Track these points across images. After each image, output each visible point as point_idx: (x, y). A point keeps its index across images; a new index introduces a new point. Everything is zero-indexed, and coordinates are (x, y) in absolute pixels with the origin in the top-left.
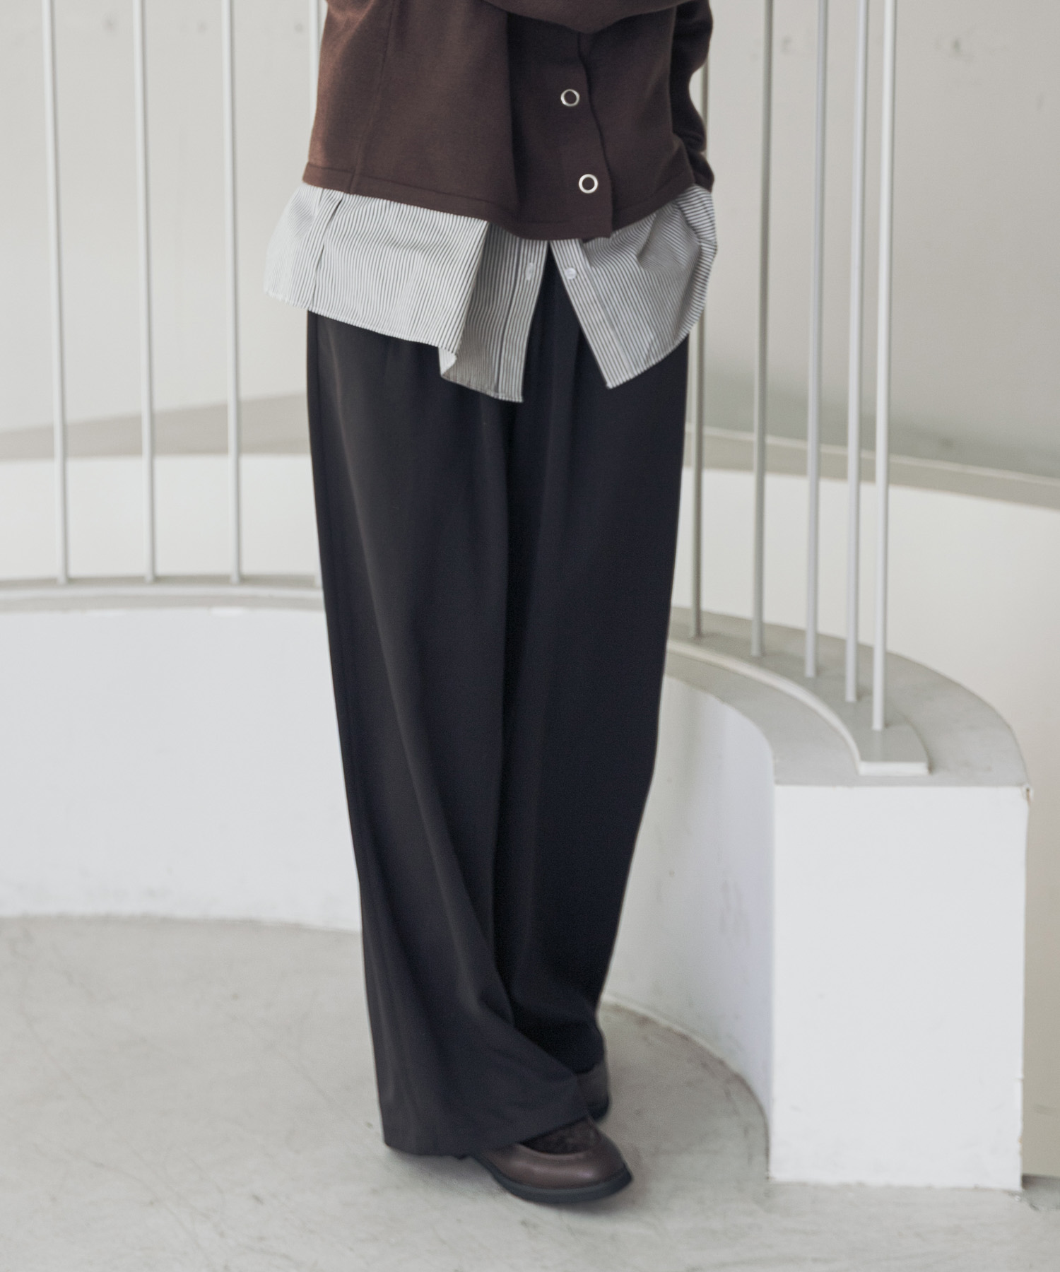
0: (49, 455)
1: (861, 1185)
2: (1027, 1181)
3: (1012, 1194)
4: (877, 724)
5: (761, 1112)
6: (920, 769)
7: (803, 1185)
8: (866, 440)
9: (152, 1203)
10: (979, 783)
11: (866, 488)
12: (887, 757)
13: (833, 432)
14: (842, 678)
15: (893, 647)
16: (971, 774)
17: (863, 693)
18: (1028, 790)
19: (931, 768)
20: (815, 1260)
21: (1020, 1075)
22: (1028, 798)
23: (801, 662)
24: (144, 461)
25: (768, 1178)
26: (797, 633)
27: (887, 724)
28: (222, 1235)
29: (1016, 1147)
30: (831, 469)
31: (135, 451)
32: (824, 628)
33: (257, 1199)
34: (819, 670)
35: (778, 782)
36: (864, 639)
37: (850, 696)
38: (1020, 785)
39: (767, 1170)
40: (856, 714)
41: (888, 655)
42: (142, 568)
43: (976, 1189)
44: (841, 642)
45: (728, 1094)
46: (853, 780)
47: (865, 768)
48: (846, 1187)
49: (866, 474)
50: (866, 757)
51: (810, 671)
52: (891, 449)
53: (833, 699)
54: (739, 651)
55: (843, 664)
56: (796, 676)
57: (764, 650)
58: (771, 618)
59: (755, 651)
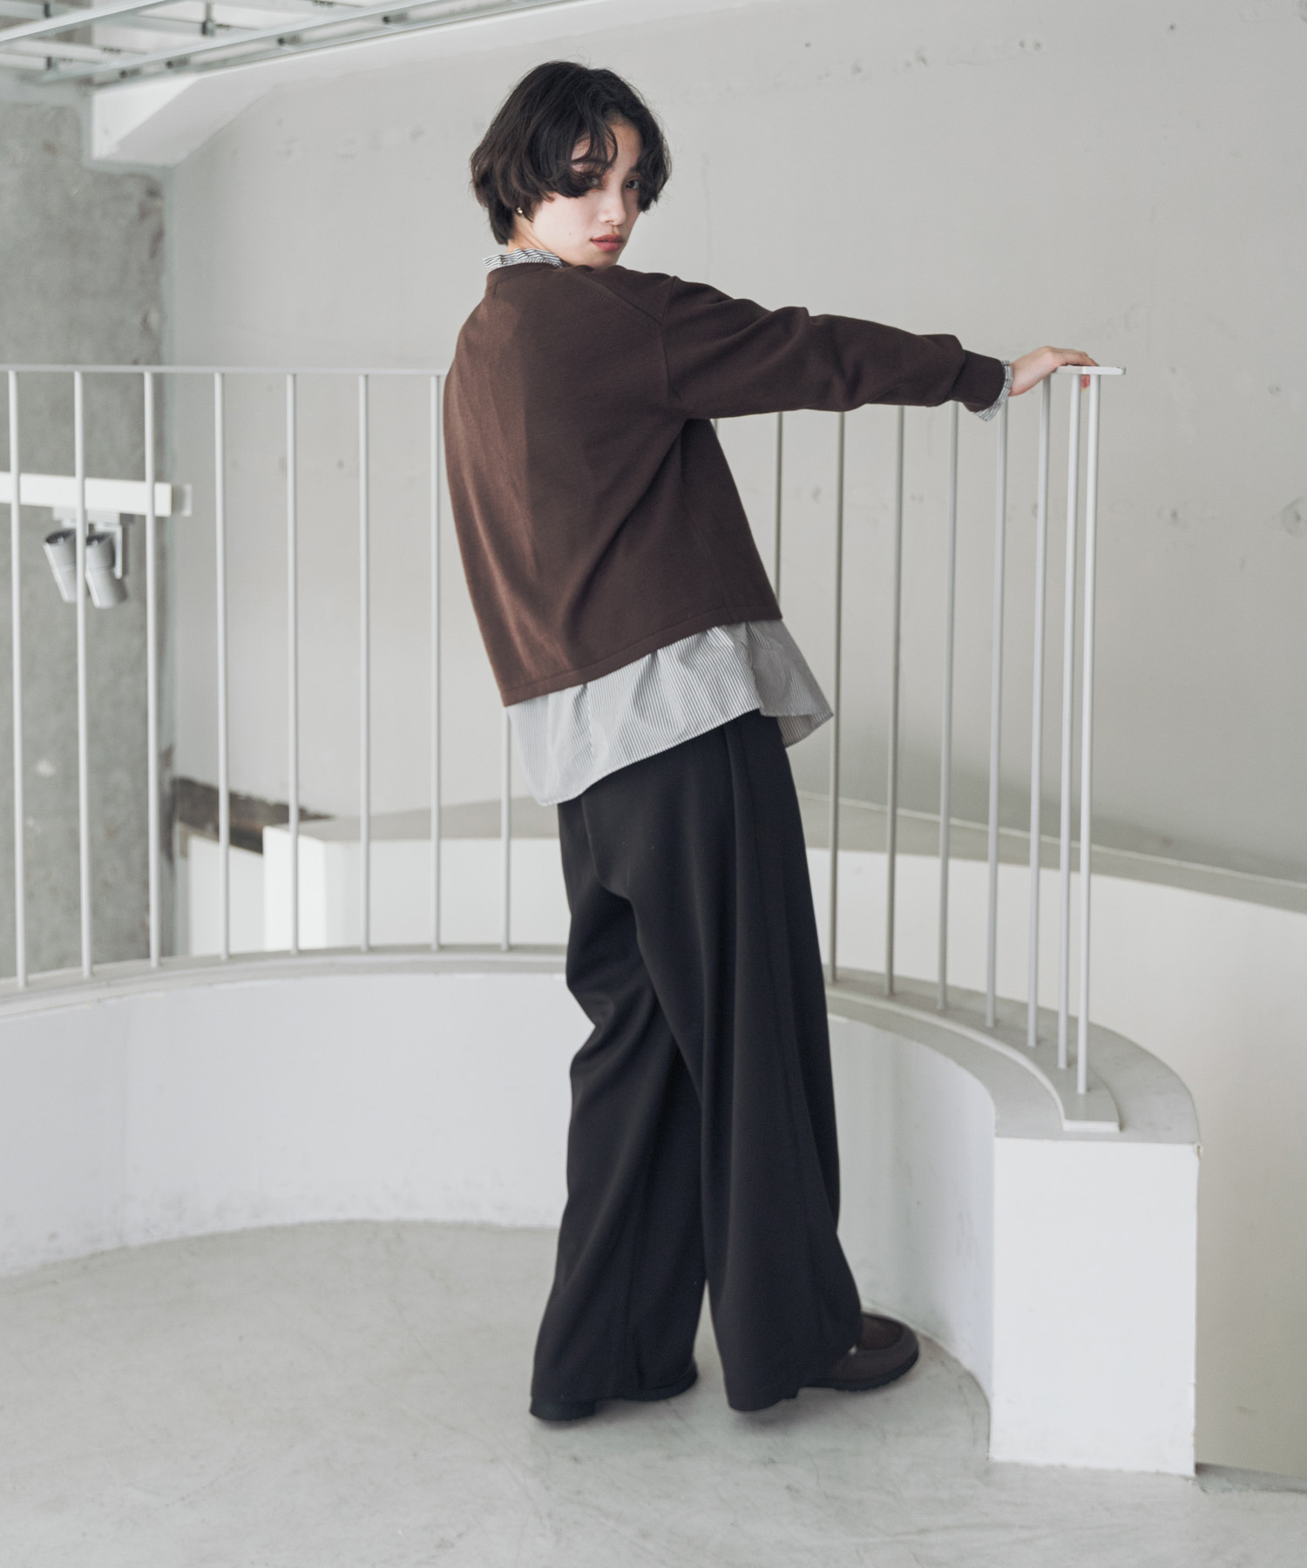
0: (427, 836)
1: (1064, 1467)
2: (1200, 1468)
3: (1187, 1479)
4: (1081, 1089)
5: (987, 1404)
6: (1112, 1127)
7: (1016, 1465)
8: (1075, 835)
9: (492, 1461)
10: (1159, 1140)
11: (1074, 876)
12: (1089, 1117)
13: (1050, 825)
14: (1055, 1048)
15: (1094, 1019)
16: (1154, 1133)
17: (1072, 1062)
18: (1199, 1148)
19: (1122, 1127)
20: (1022, 1527)
21: (1193, 1380)
22: (1199, 1154)
23: (1025, 1033)
24: (502, 842)
25: (988, 1459)
26: (1023, 1007)
27: (1089, 1089)
28: (547, 1489)
29: (1190, 1440)
30: (1048, 859)
31: (495, 834)
32: (1043, 1003)
33: (576, 1460)
34: (1039, 1041)
35: (997, 1135)
36: (1072, 1012)
37: (1062, 1064)
38: (1193, 1143)
39: (988, 1452)
40: (1065, 1081)
41: (1091, 1027)
42: (498, 938)
43: (1158, 1474)
44: (1054, 1015)
45: (960, 1387)
46: (1059, 1136)
47: (1068, 1126)
48: (1052, 1468)
49: (1074, 866)
50: (1071, 1116)
51: (1031, 1042)
52: (1093, 840)
53: (1048, 1066)
54: (976, 1022)
55: (1056, 1035)
56: (1020, 1046)
57: (996, 1022)
58: (1001, 992)
59: (989, 1023)
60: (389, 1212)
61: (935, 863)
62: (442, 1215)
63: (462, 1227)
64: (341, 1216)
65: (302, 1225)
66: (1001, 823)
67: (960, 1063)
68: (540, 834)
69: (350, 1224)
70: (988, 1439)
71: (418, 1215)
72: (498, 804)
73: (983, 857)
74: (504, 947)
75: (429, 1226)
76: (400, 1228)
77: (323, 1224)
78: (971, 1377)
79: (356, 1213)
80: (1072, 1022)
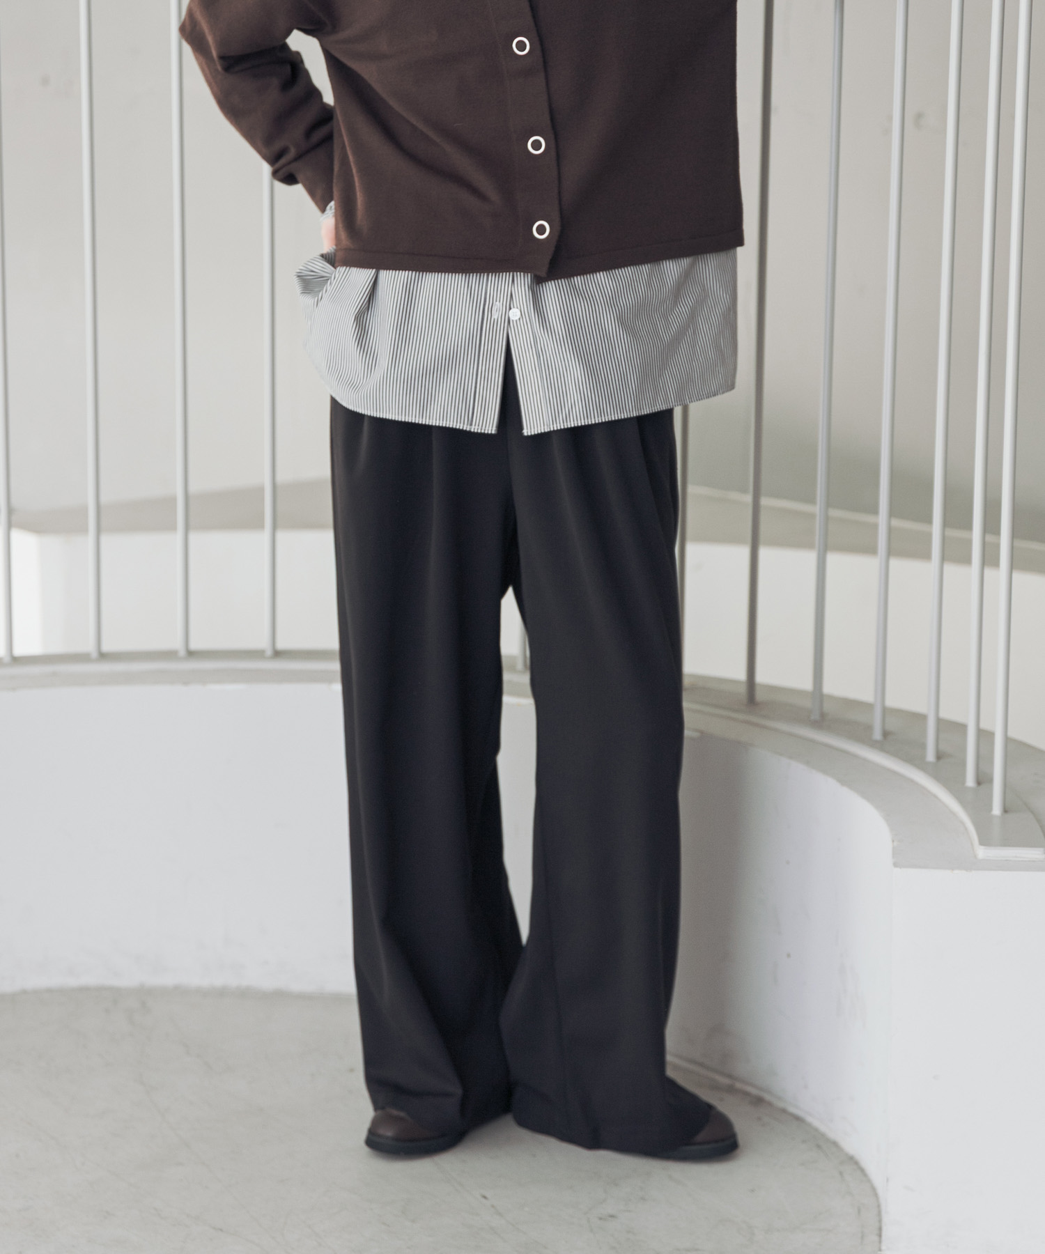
0: (172, 527)
4: (997, 810)
5: (875, 1193)
8: (991, 525)
11: (988, 572)
12: (1006, 842)
13: (958, 515)
14: (963, 764)
15: (1014, 733)
17: (983, 780)
23: (923, 746)
24: (266, 535)
26: (921, 718)
27: (1005, 811)
30: (956, 553)
31: (257, 525)
32: (946, 714)
34: (939, 756)
35: (896, 866)
36: (985, 724)
37: (970, 782)
40: (976, 802)
41: (1008, 740)
42: (263, 643)
44: (961, 727)
45: (841, 1173)
46: (973, 864)
47: (982, 852)
49: (990, 559)
50: (985, 841)
51: (930, 756)
52: (1015, 534)
53: (952, 782)
54: (860, 733)
55: (963, 749)
56: (916, 760)
57: (886, 734)
58: (891, 702)
59: (877, 735)
60: (130, 978)
61: (808, 558)
62: (196, 979)
63: (222, 993)
64: (72, 982)
65: (24, 992)
66: (892, 513)
67: (842, 782)
68: (311, 525)
69: (84, 990)
70: (880, 1236)
71: (168, 980)
72: (261, 490)
73: (871, 550)
74: (269, 652)
75: (180, 992)
76: (145, 996)
77: (50, 991)
78: (852, 1161)
79: (89, 979)
80: (985, 736)
